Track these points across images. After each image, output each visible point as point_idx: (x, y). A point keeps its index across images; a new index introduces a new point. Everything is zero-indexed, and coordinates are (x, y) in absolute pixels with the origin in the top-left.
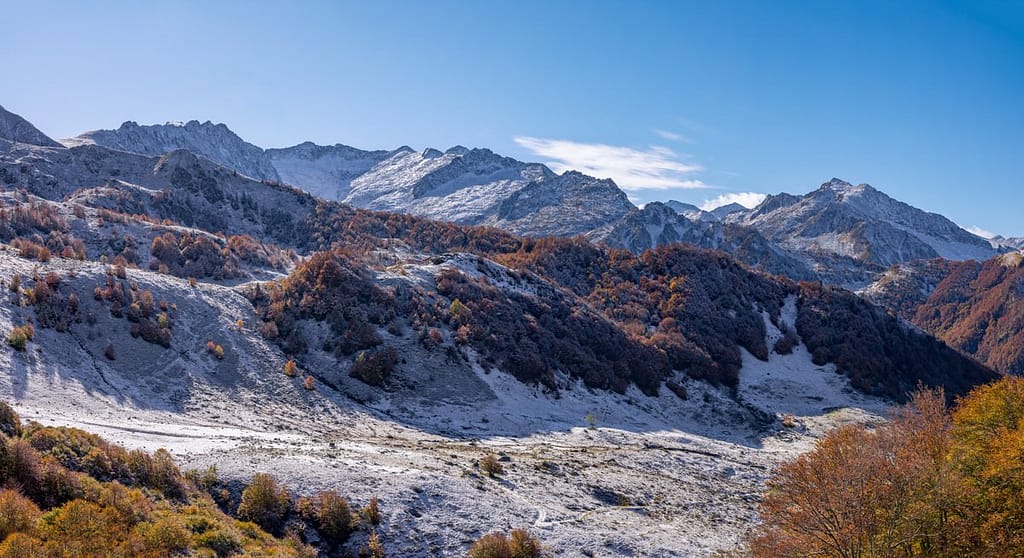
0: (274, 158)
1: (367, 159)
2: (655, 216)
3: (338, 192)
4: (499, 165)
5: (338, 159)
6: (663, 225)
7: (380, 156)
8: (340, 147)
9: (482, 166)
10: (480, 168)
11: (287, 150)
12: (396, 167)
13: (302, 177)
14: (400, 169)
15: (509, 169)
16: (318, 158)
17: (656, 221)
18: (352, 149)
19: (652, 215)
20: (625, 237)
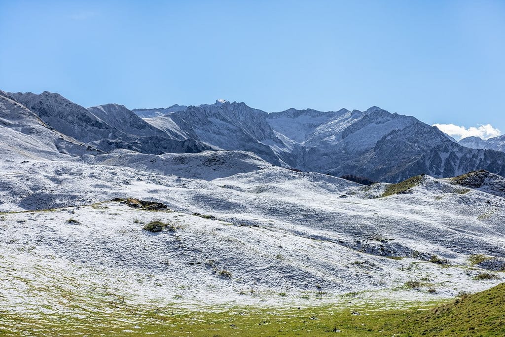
0: (274, 117)
1: (324, 117)
2: (446, 147)
3: (306, 135)
4: (389, 118)
5: (308, 117)
6: (449, 153)
7: (331, 115)
8: (309, 110)
9: (380, 119)
10: (378, 120)
11: (281, 113)
12: (336, 121)
13: (287, 128)
14: (338, 122)
15: (395, 120)
16: (297, 117)
17: (446, 150)
18: (315, 111)
19: (444, 147)
20: (428, 160)
